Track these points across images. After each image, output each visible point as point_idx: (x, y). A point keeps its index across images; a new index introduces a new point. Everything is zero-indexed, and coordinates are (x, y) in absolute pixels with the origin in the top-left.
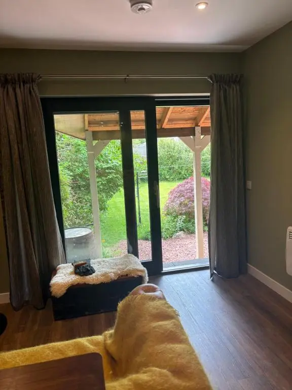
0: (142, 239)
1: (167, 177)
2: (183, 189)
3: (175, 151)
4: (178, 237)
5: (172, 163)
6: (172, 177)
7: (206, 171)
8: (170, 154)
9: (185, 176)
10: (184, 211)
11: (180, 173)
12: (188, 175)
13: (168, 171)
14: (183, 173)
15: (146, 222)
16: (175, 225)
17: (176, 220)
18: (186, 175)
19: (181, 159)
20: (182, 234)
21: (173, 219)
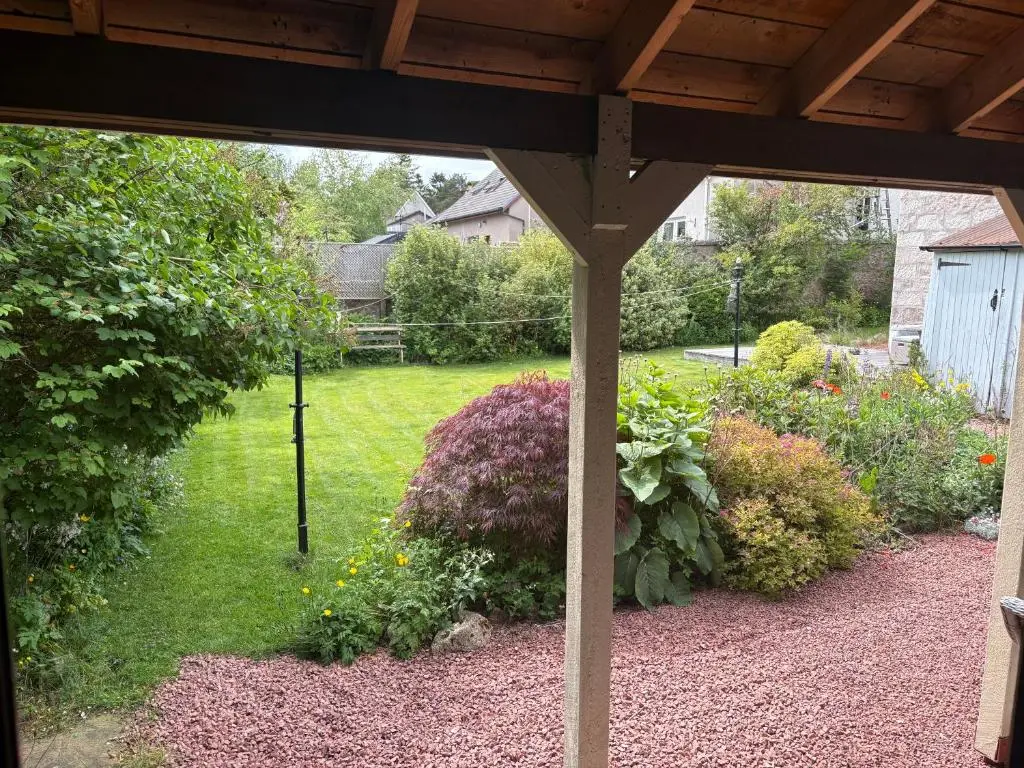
0: (293, 651)
1: (432, 352)
2: (488, 425)
3: (458, 273)
4: (458, 646)
5: (448, 310)
6: (445, 353)
7: (547, 341)
8: (442, 281)
9: (485, 351)
10: (490, 524)
11: (472, 342)
12: (494, 350)
13: (433, 333)
14: (480, 340)
15: (329, 540)
16: (448, 585)
17: (451, 562)
18: (488, 348)
19: (477, 299)
20: (477, 630)
21: (437, 553)
